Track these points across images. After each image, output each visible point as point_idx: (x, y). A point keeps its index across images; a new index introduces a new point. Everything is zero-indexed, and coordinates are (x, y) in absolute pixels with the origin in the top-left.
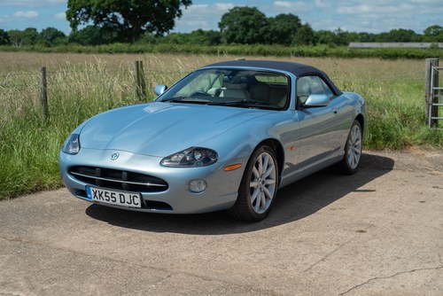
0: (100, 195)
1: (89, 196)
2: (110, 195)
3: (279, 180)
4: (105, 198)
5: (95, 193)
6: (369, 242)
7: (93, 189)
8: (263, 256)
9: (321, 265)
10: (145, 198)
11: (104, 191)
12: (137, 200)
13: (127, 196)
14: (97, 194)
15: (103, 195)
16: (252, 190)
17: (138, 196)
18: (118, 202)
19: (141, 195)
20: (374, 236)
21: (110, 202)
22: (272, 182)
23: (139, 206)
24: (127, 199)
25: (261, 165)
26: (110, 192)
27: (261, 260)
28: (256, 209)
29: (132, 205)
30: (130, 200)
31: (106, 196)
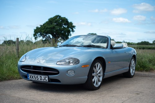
1: (28, 77)
2: (36, 77)
5: (31, 76)
6: (141, 97)
7: (30, 75)
10: (50, 78)
11: (34, 75)
12: (47, 79)
13: (43, 77)
15: (34, 77)
17: (47, 77)
20: (143, 96)
21: (36, 80)
22: (101, 75)
23: (47, 81)
24: (43, 78)
26: (36, 76)
28: (95, 85)
29: (45, 81)
30: (44, 79)
31: (35, 77)
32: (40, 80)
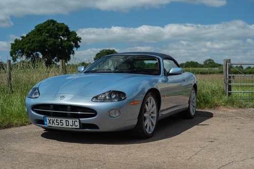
0: (53, 122)
1: (45, 123)
2: (59, 121)
3: (158, 115)
4: (56, 123)
5: (50, 121)
6: (219, 146)
7: (48, 118)
8: (159, 153)
9: (196, 156)
10: (82, 122)
11: (55, 119)
12: (77, 124)
13: (70, 121)
14: (51, 122)
15: (55, 122)
16: (145, 119)
17: (78, 120)
18: (65, 126)
19: (79, 120)
20: (220, 144)
21: (60, 126)
22: (155, 115)
23: (78, 127)
24: (71, 123)
25: (149, 104)
26: (59, 119)
27: (158, 155)
28: (147, 130)
29: (74, 127)
31: (57, 122)
32: (66, 125)
